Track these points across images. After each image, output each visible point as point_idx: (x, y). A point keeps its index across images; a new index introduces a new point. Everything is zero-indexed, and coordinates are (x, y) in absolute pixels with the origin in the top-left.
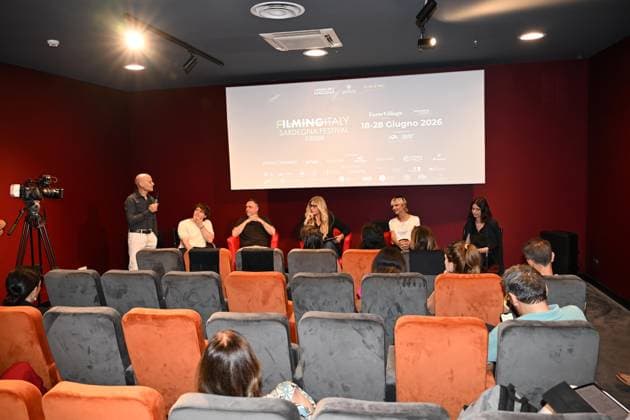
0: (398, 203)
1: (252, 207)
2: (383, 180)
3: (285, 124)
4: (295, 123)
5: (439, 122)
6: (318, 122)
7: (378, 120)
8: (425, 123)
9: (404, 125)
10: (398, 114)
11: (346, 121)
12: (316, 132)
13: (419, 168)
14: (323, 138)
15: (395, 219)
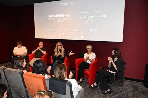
2: (82, 38)
3: (51, 16)
4: (54, 16)
5: (105, 16)
6: (61, 16)
7: (82, 15)
8: (99, 16)
9: (91, 17)
10: (89, 13)
11: (70, 15)
12: (60, 19)
13: (96, 34)
14: (62, 21)
15: (87, 53)
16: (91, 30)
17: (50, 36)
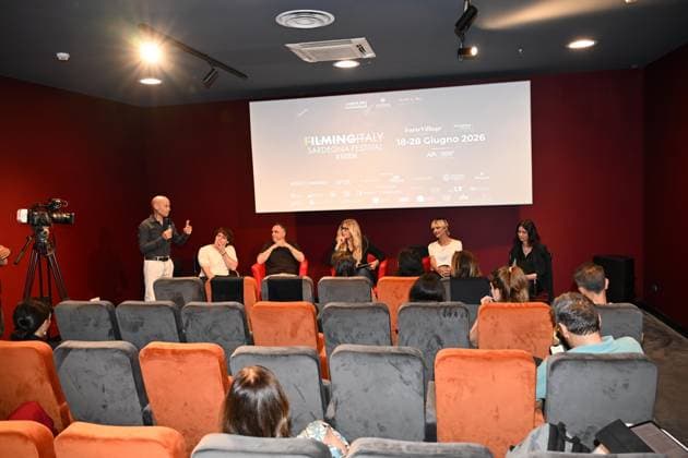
0: (439, 226)
1: (279, 232)
3: (314, 141)
4: (324, 140)
5: (482, 137)
6: (351, 139)
7: (415, 136)
8: (466, 139)
9: (444, 141)
10: (437, 129)
11: (380, 137)
12: (347, 149)
13: (460, 188)
14: (355, 156)
15: (436, 243)
16: (446, 178)
17: (312, 203)
